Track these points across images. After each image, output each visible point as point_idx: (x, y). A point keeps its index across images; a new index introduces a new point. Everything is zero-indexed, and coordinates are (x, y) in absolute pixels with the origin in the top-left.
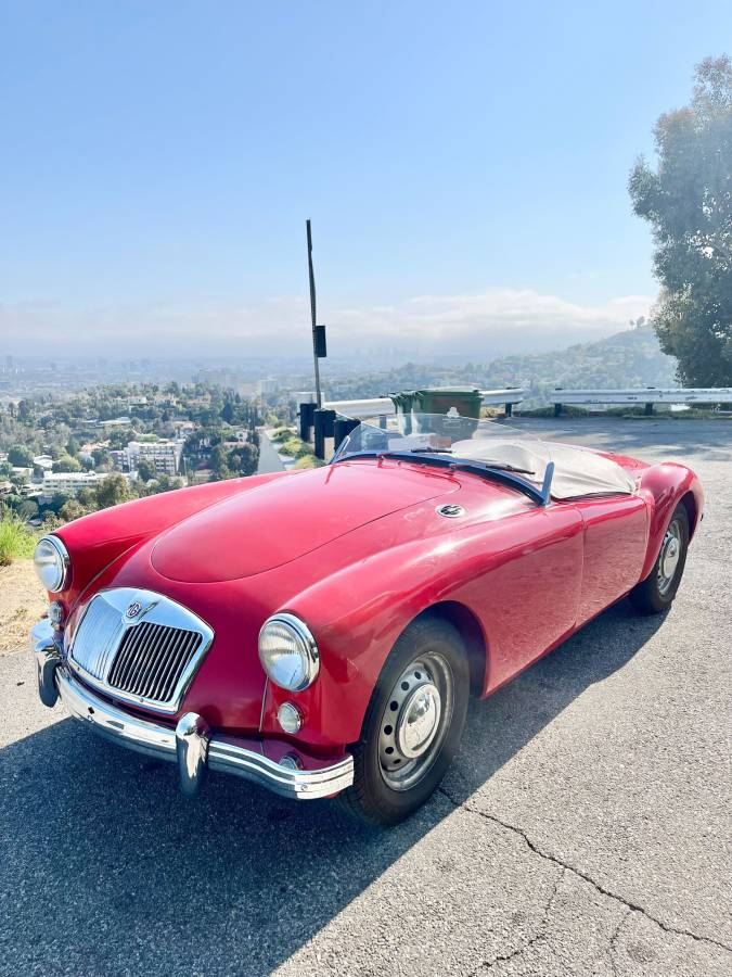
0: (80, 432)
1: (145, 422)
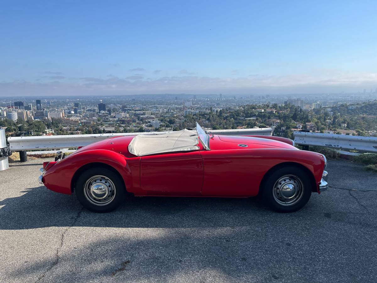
1: (262, 119)
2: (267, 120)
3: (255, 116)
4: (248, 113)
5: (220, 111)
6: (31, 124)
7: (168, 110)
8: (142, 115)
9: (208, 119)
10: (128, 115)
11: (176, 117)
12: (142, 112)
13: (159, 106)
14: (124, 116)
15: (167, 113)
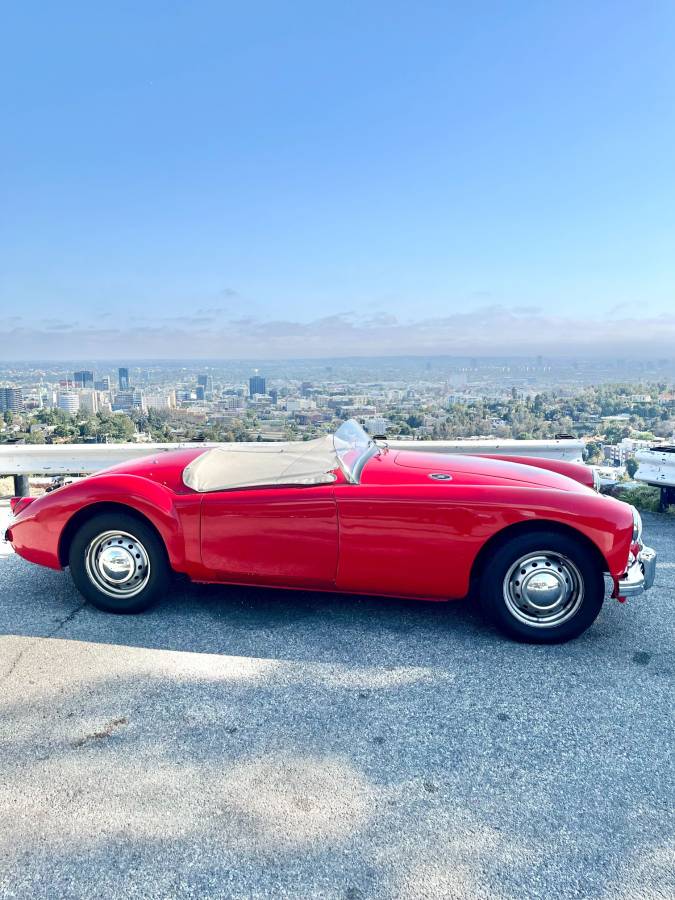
0: (582, 425)
1: (645, 420)
2: (659, 424)
3: (626, 411)
4: (608, 405)
5: (537, 397)
6: (107, 421)
7: (409, 392)
8: (346, 404)
9: (505, 418)
10: (313, 405)
11: (427, 411)
12: (345, 398)
13: (386, 383)
14: (306, 408)
15: (403, 400)
